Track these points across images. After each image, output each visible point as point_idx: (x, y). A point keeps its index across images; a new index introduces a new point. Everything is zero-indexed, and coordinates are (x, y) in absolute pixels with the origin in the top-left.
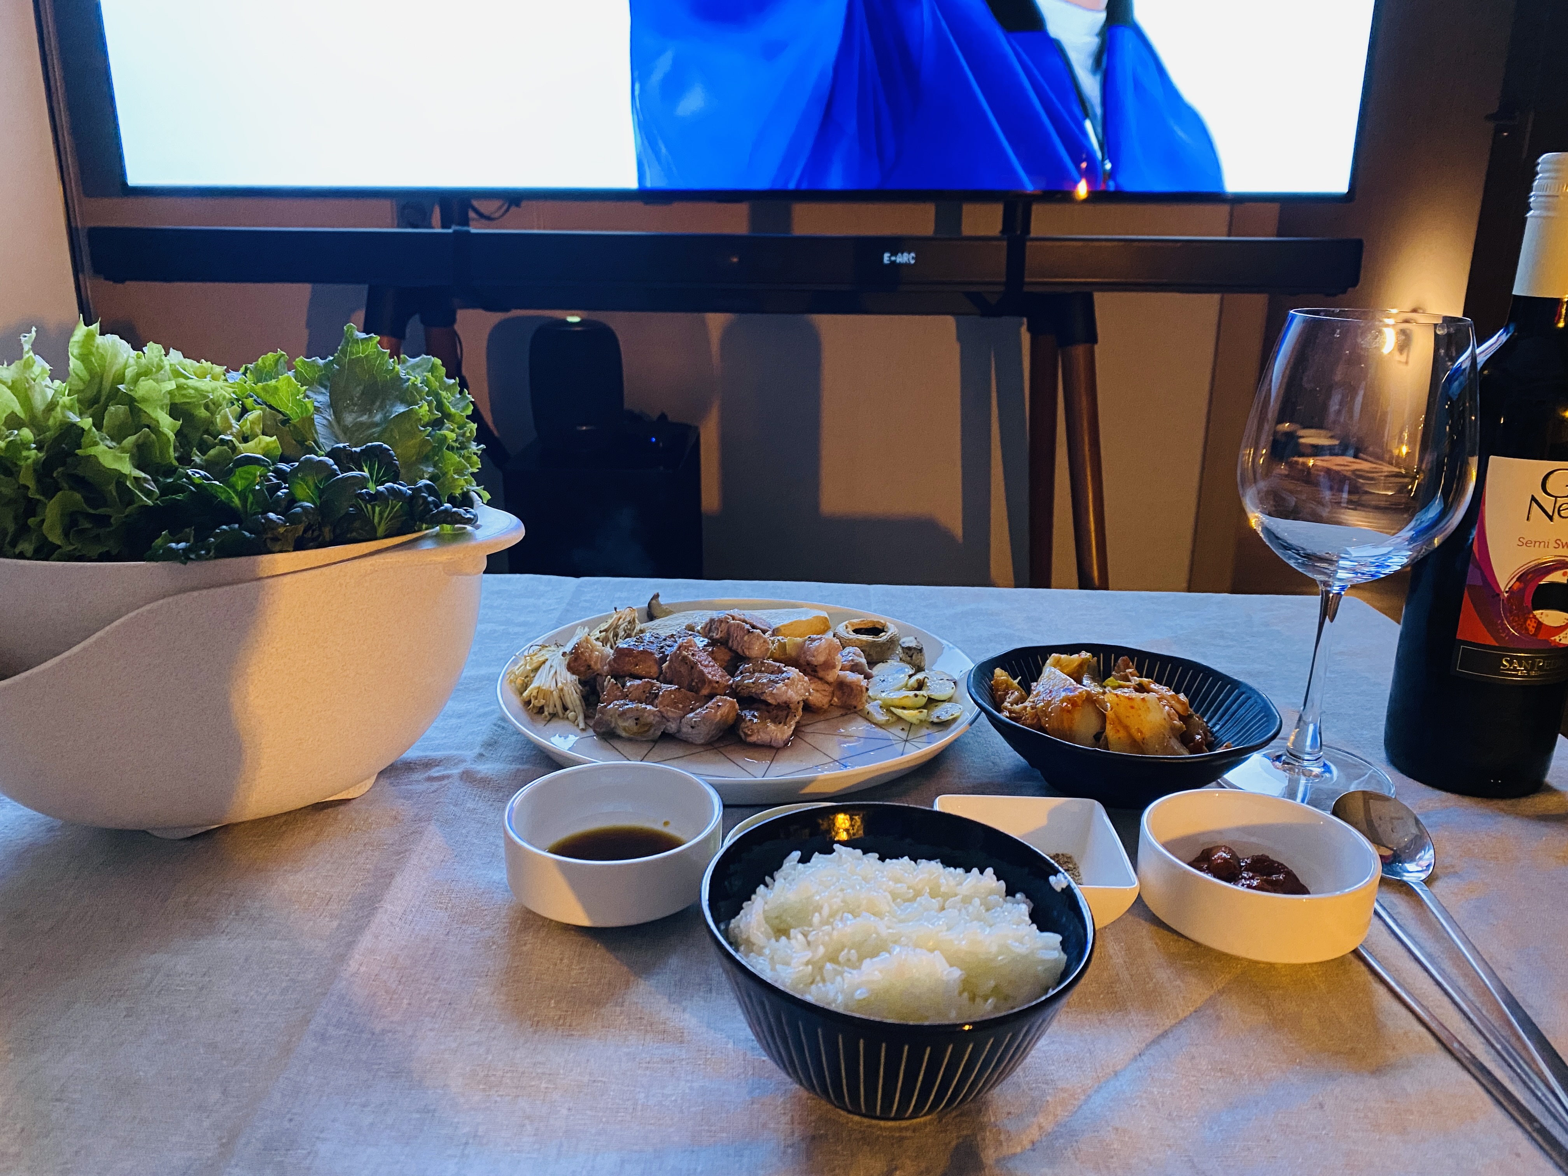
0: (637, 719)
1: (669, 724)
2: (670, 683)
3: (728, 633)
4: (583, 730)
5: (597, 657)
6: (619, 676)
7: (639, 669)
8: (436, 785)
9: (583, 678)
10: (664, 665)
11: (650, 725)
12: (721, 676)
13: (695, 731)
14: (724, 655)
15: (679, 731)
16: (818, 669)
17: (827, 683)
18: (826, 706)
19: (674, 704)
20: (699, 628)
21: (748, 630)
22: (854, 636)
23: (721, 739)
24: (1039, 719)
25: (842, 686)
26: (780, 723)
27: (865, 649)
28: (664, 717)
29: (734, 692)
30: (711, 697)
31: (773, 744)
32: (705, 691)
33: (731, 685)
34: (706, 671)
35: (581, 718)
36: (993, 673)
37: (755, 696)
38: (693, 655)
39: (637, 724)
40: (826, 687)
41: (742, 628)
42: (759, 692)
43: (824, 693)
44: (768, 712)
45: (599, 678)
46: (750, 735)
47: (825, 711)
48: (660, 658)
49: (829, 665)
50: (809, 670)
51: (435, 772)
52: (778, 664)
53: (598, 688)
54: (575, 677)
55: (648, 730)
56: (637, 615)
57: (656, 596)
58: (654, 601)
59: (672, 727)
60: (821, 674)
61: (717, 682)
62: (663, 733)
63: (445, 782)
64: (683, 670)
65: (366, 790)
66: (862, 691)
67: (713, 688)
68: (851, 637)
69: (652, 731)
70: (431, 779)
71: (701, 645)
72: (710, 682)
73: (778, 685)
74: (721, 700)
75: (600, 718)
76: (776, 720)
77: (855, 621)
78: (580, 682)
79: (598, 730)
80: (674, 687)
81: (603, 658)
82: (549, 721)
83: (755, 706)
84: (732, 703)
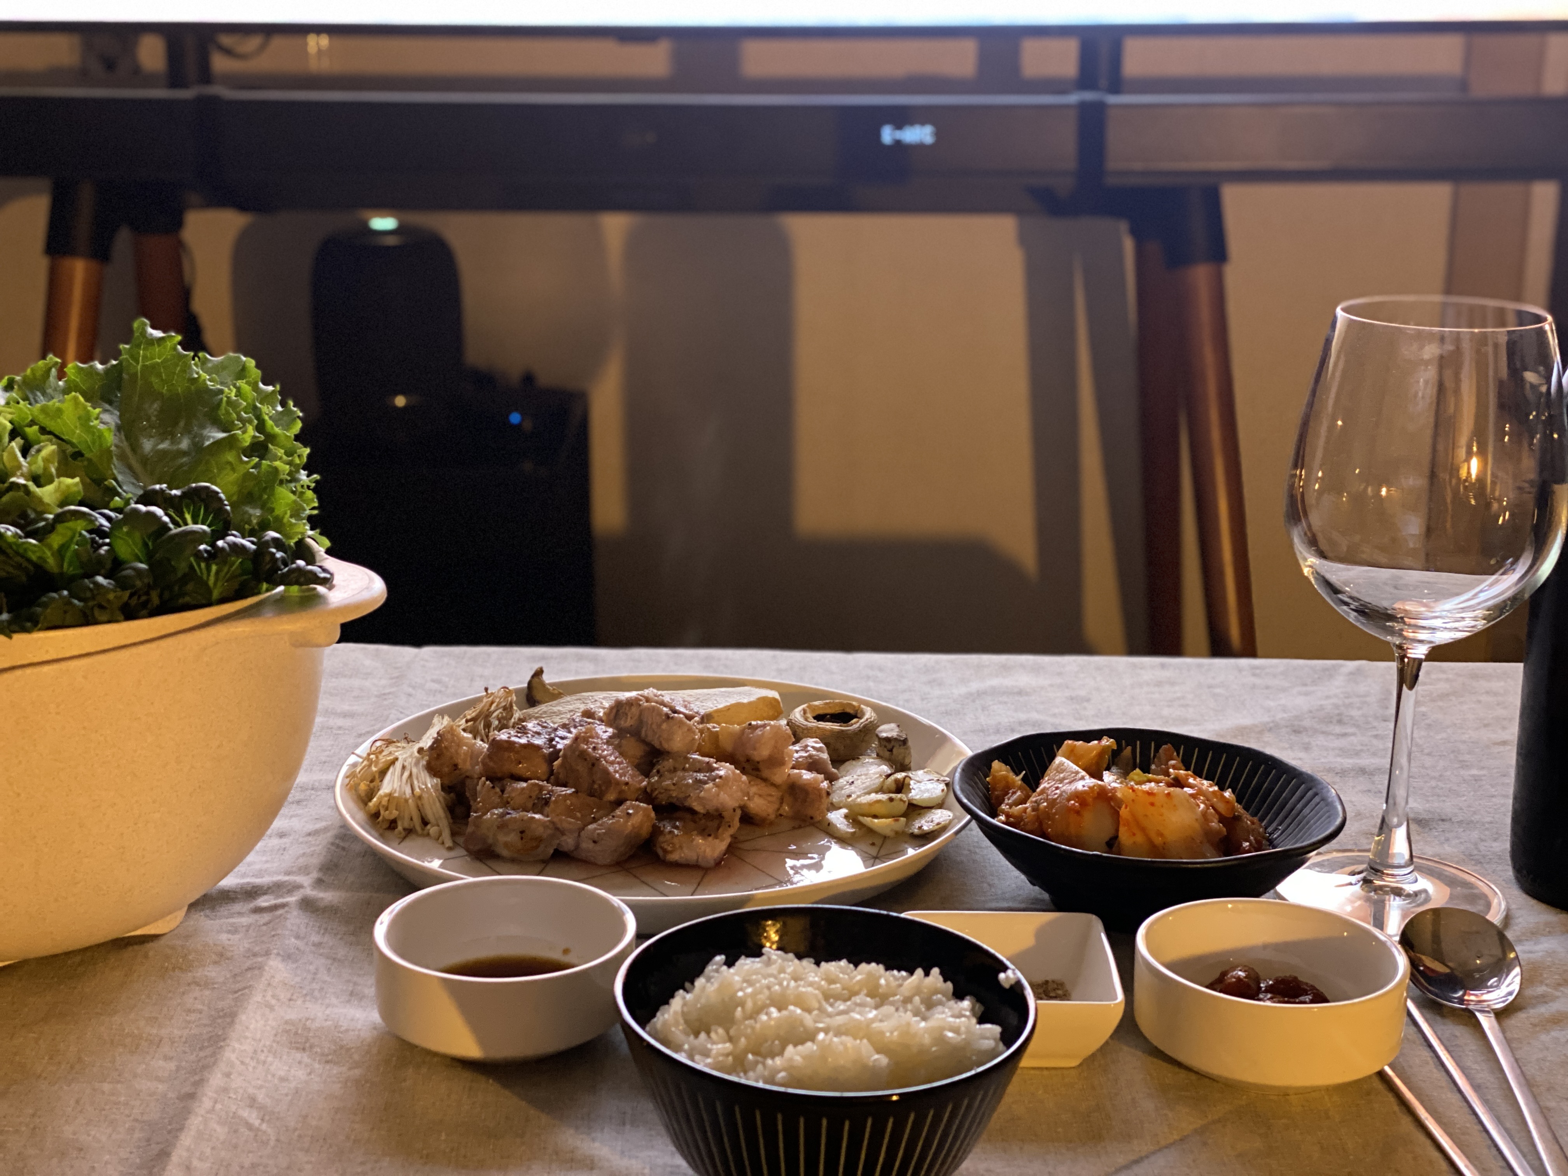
0: (522, 832)
1: (564, 838)
2: (565, 785)
3: (641, 722)
4: (450, 849)
5: (466, 754)
6: (497, 779)
7: (521, 768)
8: (267, 917)
9: (446, 782)
10: (555, 763)
11: (539, 840)
12: (632, 776)
13: (598, 848)
14: (636, 749)
15: (577, 847)
16: (761, 766)
17: (774, 785)
18: (772, 817)
19: (570, 812)
20: (601, 714)
21: (668, 717)
22: (814, 724)
23: (632, 858)
24: (1041, 824)
25: (795, 790)
26: (710, 835)
27: (828, 740)
28: (559, 831)
29: (647, 796)
30: (619, 803)
31: (702, 863)
32: (611, 796)
33: (645, 788)
34: (611, 769)
35: (446, 834)
36: (990, 767)
37: (678, 804)
38: (594, 748)
39: (522, 838)
40: (773, 791)
41: (660, 712)
42: (681, 796)
43: (770, 799)
44: (695, 822)
45: (468, 782)
46: (671, 852)
47: (771, 823)
48: (551, 754)
49: (777, 760)
50: (748, 767)
51: (264, 902)
52: (707, 759)
53: (468, 794)
54: (437, 781)
55: (537, 847)
56: (515, 698)
57: (539, 673)
58: (536, 679)
59: (568, 842)
60: (765, 773)
61: (627, 784)
62: (556, 851)
63: (280, 912)
64: (582, 768)
65: (178, 923)
66: (820, 796)
67: (621, 792)
68: (810, 725)
69: (542, 846)
70: (258, 910)
71: (605, 736)
72: (618, 783)
73: (707, 786)
74: (633, 807)
75: (474, 832)
76: (705, 832)
77: (817, 703)
78: (443, 788)
79: (471, 847)
80: (570, 791)
81: (473, 754)
82: (404, 838)
83: (679, 814)
84: (645, 809)
